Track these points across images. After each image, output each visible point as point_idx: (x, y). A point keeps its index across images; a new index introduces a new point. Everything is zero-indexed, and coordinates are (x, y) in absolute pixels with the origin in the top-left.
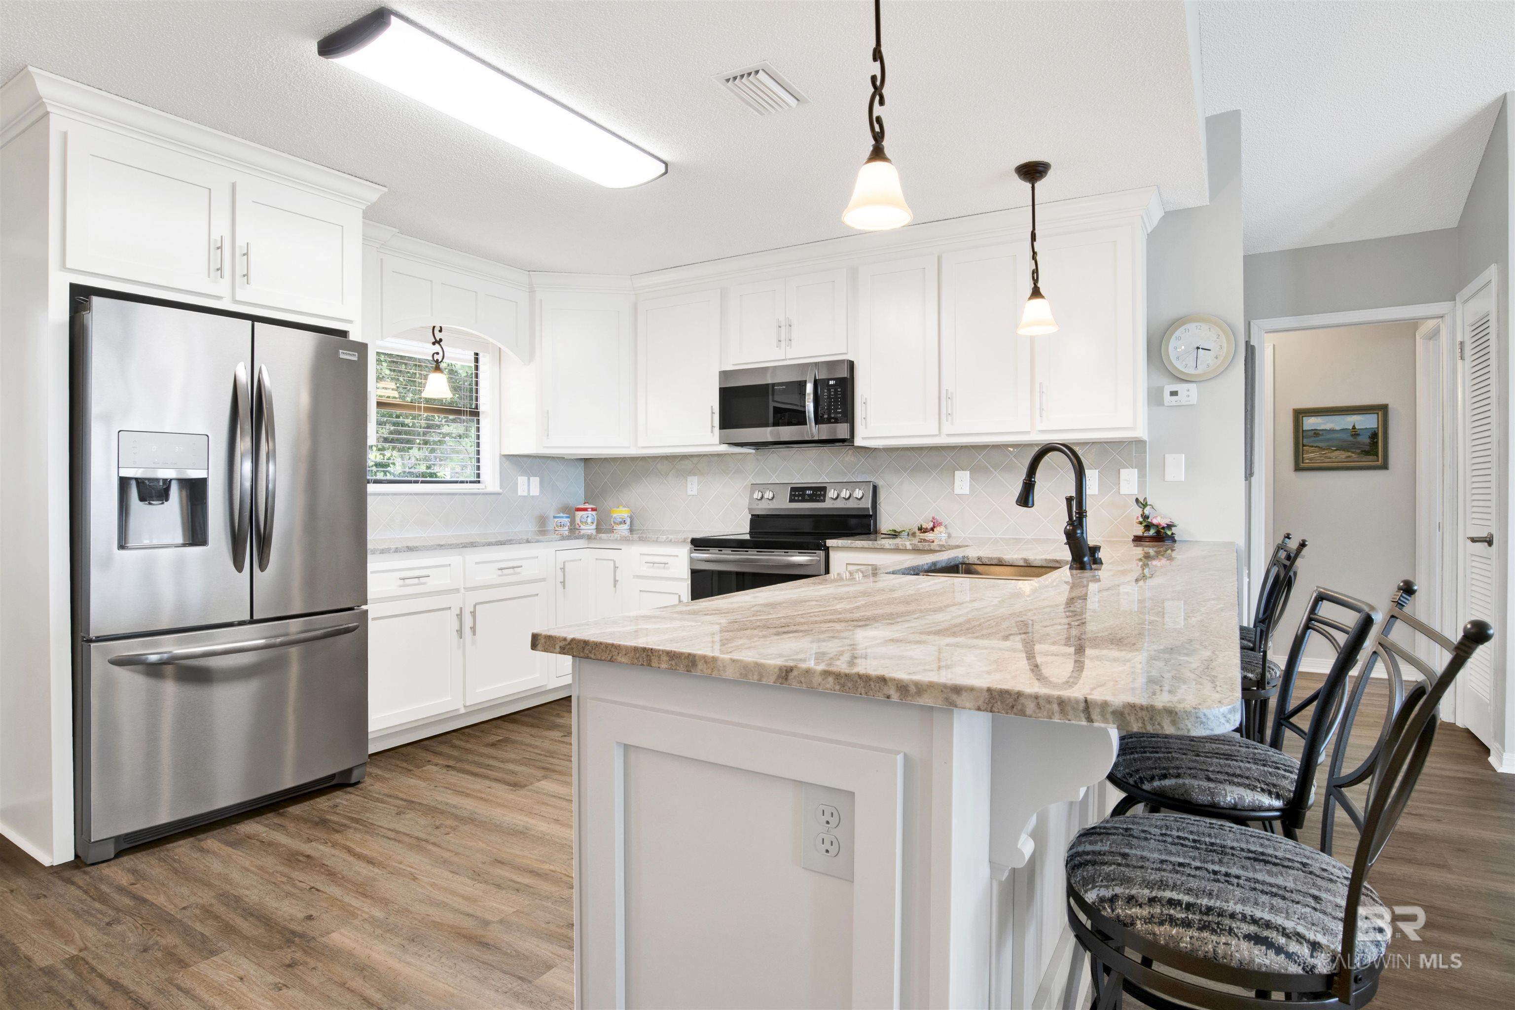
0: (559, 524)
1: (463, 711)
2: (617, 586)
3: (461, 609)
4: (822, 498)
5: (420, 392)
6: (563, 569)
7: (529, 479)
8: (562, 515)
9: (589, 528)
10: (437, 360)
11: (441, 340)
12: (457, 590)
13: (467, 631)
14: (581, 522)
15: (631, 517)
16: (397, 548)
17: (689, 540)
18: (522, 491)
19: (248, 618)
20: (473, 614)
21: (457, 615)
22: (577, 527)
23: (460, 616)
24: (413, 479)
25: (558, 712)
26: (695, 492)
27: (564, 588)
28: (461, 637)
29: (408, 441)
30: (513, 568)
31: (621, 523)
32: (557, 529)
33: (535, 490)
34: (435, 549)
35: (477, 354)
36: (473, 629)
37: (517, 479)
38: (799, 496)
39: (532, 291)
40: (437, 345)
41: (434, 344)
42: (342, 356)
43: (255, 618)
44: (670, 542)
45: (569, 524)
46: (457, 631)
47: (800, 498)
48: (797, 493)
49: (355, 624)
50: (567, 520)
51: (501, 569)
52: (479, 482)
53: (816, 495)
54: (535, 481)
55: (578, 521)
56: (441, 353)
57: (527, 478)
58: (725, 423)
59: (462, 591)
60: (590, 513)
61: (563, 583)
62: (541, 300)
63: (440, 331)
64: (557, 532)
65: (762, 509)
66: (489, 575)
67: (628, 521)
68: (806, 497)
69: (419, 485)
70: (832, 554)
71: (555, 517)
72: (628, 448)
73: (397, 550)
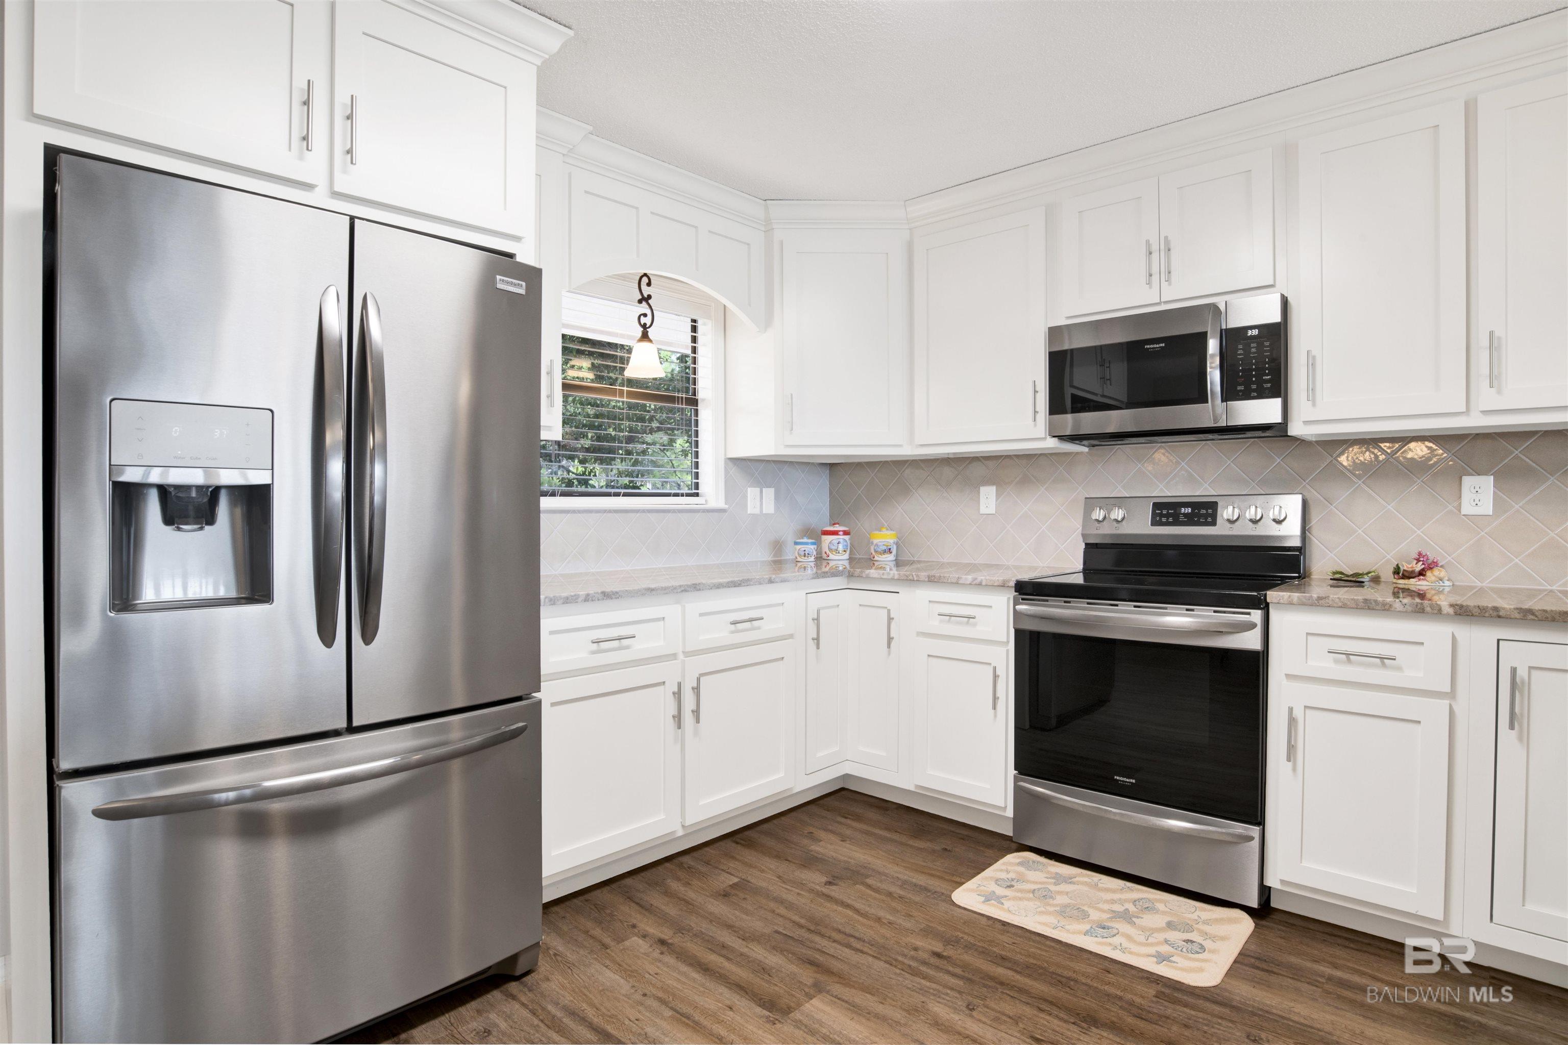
0: (802, 553)
1: (680, 833)
2: (892, 645)
3: (679, 685)
4: (1209, 519)
5: (623, 369)
6: (817, 620)
7: (761, 492)
8: (805, 540)
9: (840, 560)
10: (645, 324)
11: (649, 297)
12: (674, 656)
13: (688, 718)
14: (830, 549)
15: (897, 544)
16: (588, 595)
17: (1012, 584)
18: (752, 507)
19: (342, 724)
20: (697, 690)
21: (674, 693)
22: (824, 556)
23: (678, 695)
24: (613, 491)
25: (811, 829)
26: (992, 510)
27: (818, 648)
28: (679, 727)
29: (611, 451)
30: (751, 620)
31: (885, 552)
32: (799, 559)
33: (769, 507)
34: (643, 595)
35: (694, 321)
36: (696, 713)
37: (746, 491)
38: (1168, 516)
39: (768, 230)
40: (644, 304)
41: (640, 302)
42: (500, 286)
43: (356, 723)
44: (978, 586)
45: (815, 553)
46: (674, 717)
47: (1171, 520)
48: (1165, 512)
49: (521, 724)
50: (812, 547)
51: (734, 623)
52: (697, 495)
53: (1200, 516)
54: (769, 493)
55: (825, 548)
56: (648, 312)
57: (759, 489)
58: (1056, 406)
59: (681, 656)
60: (841, 537)
61: (817, 640)
62: (781, 243)
63: (649, 284)
64: (799, 564)
65: (1105, 535)
66: (720, 633)
67: (894, 551)
68: (1182, 518)
69: (621, 499)
70: (1274, 614)
71: (796, 543)
72: (900, 446)
73: (588, 598)
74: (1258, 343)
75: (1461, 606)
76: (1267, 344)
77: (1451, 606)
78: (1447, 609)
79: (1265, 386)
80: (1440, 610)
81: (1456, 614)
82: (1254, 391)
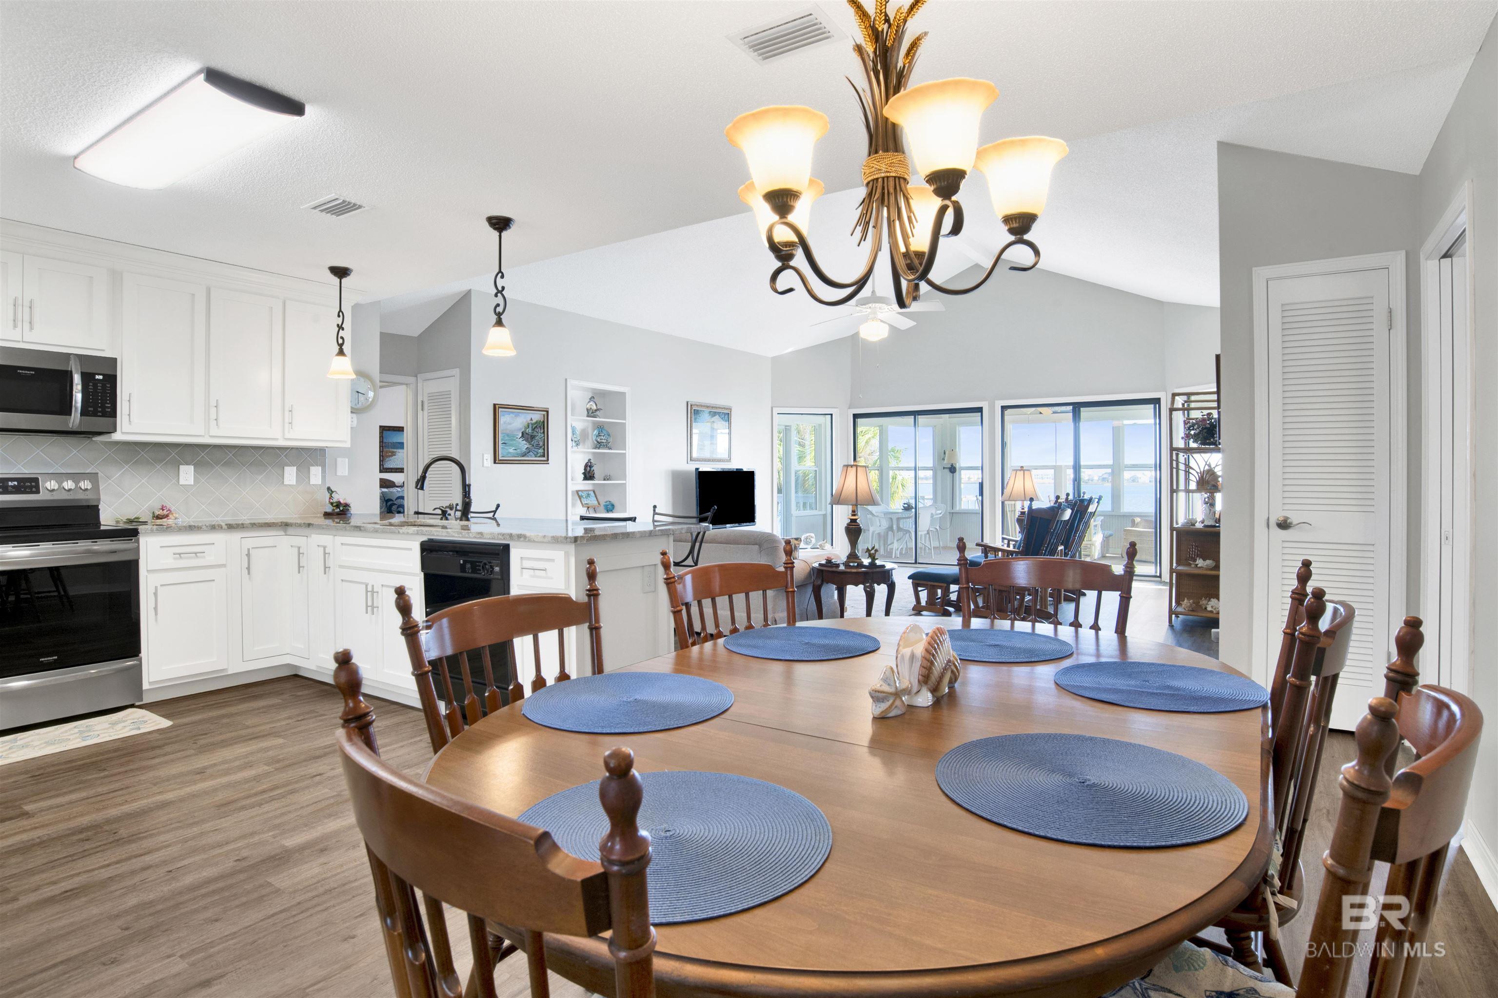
74: (102, 384)
75: (230, 525)
76: (109, 386)
77: (226, 525)
78: (225, 527)
79: (107, 410)
80: (222, 528)
81: (228, 528)
82: (100, 412)
